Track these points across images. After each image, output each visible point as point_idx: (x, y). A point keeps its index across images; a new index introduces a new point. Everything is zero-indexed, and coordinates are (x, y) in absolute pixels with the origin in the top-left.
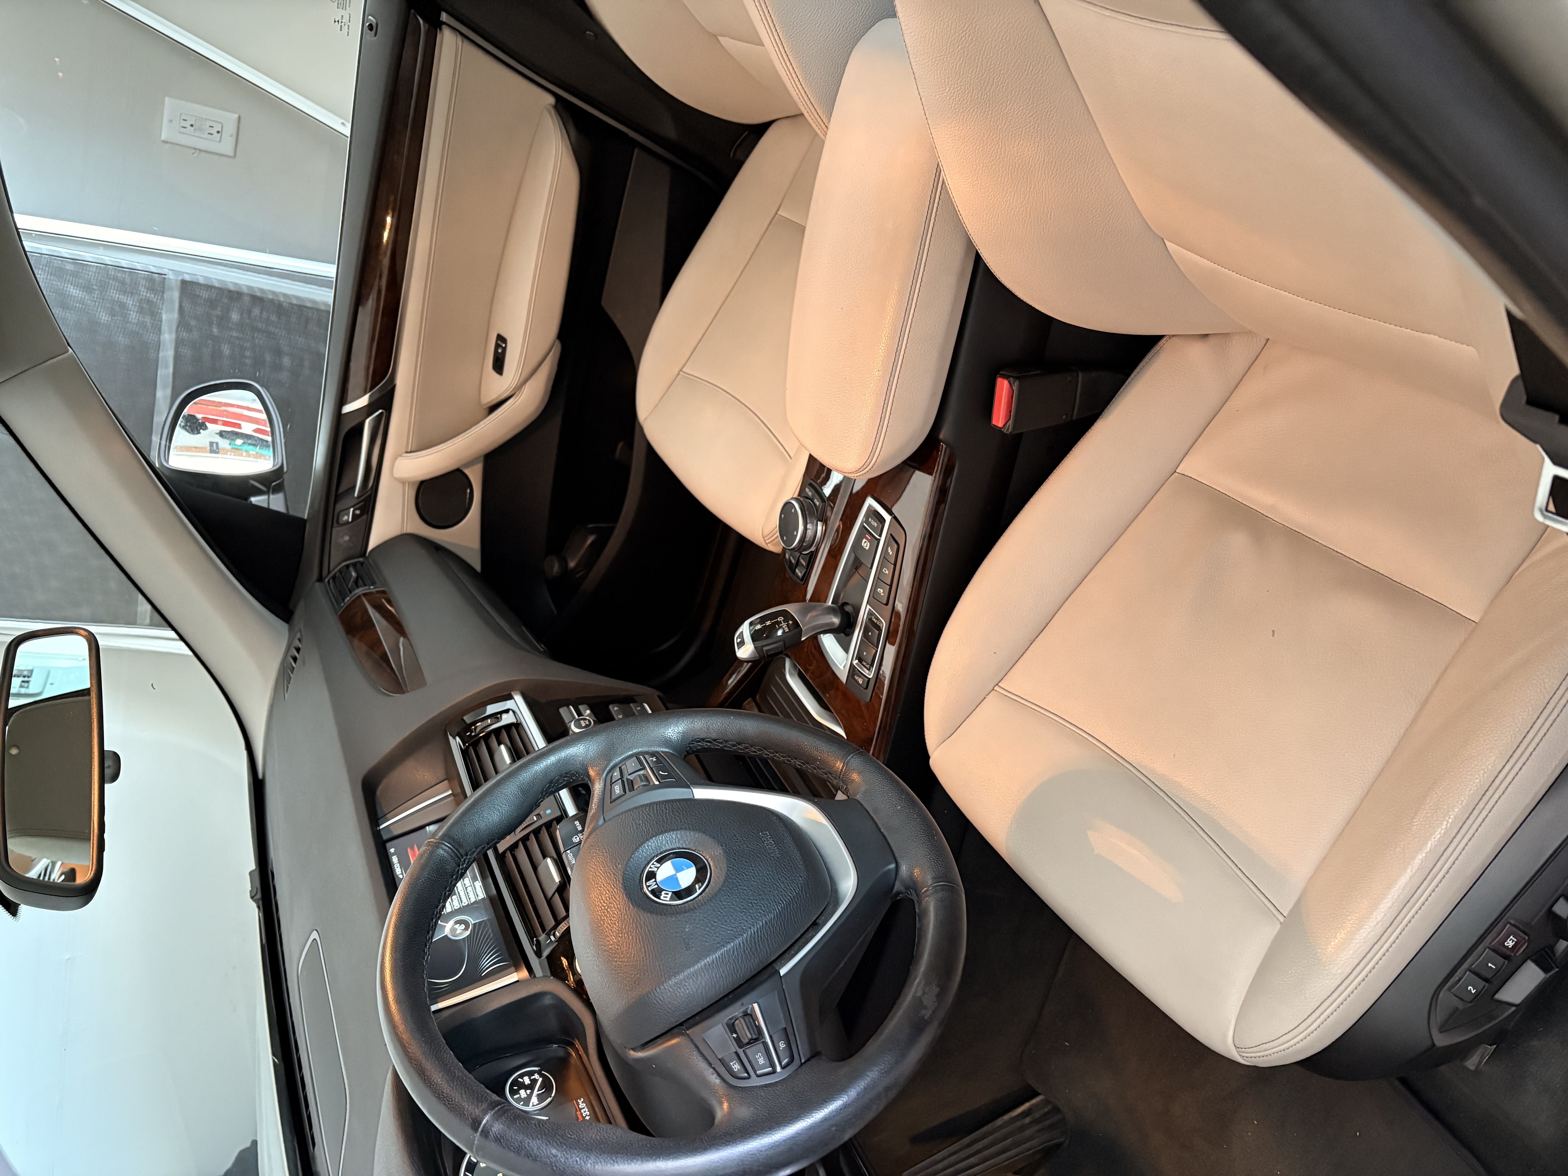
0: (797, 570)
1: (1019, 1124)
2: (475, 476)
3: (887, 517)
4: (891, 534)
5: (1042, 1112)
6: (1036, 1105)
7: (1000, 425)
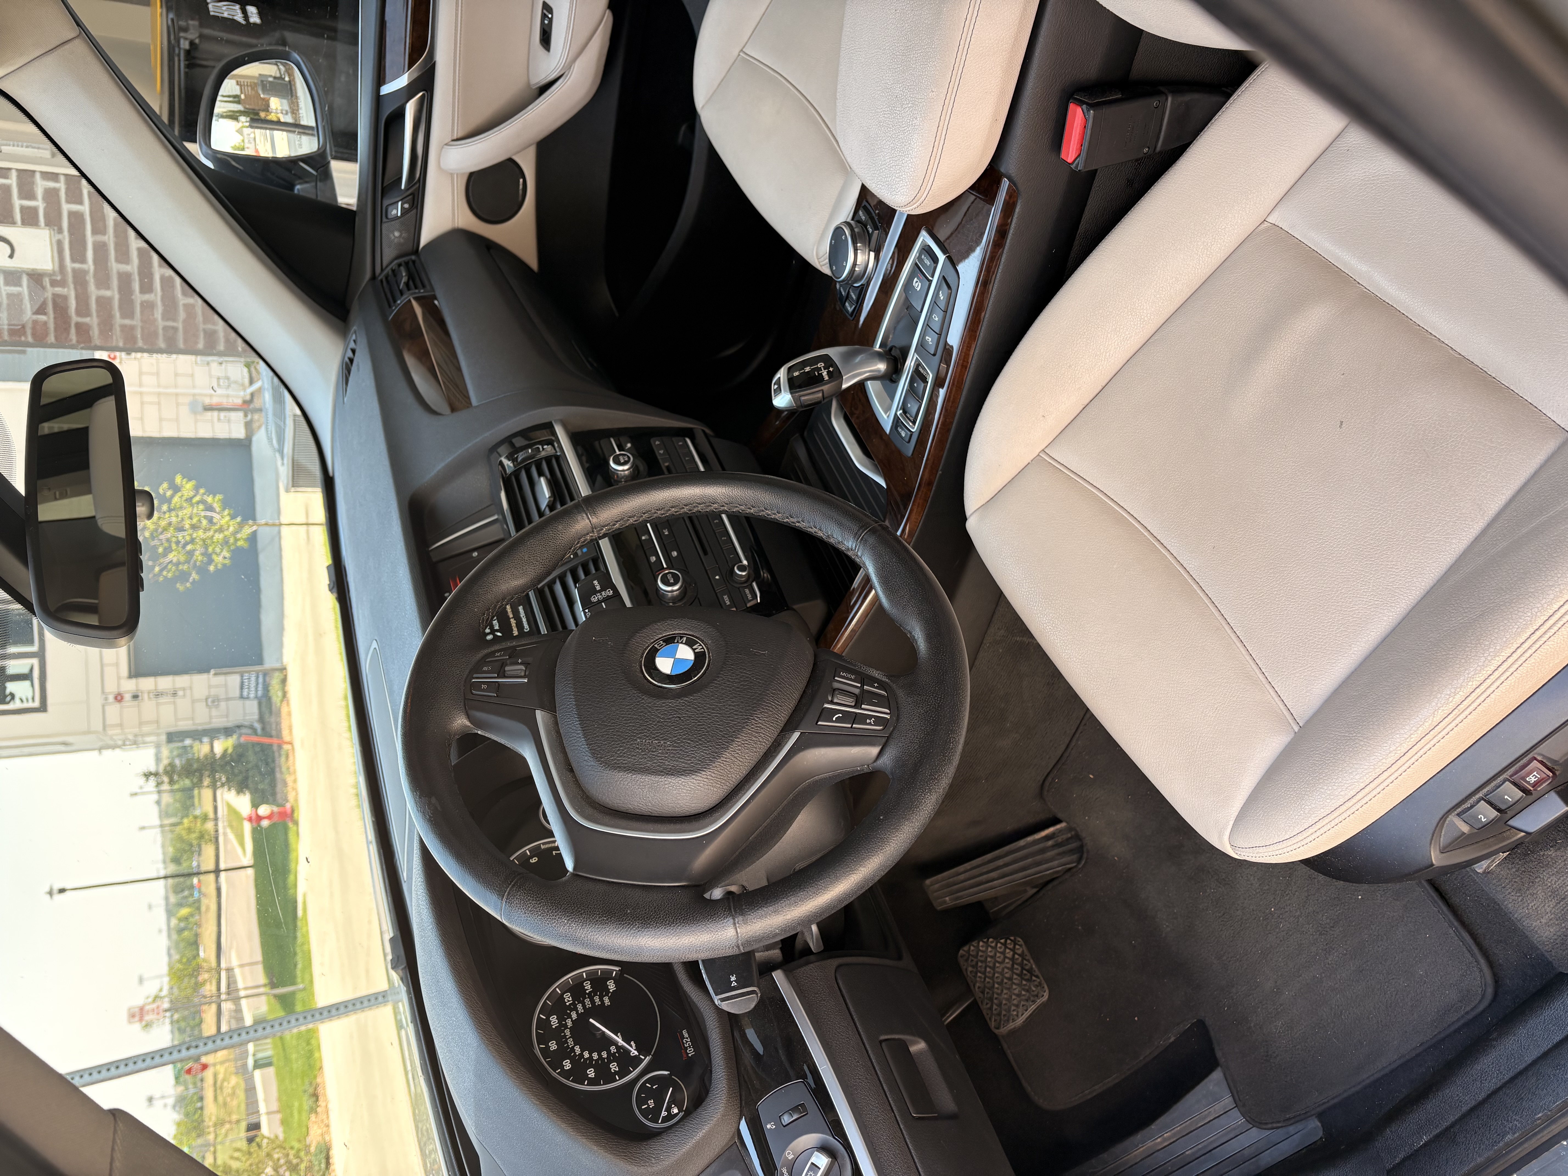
0: (847, 304)
1: (1042, 845)
2: (528, 165)
3: (941, 257)
4: (944, 276)
5: (1065, 837)
6: (1060, 831)
7: (1070, 160)
